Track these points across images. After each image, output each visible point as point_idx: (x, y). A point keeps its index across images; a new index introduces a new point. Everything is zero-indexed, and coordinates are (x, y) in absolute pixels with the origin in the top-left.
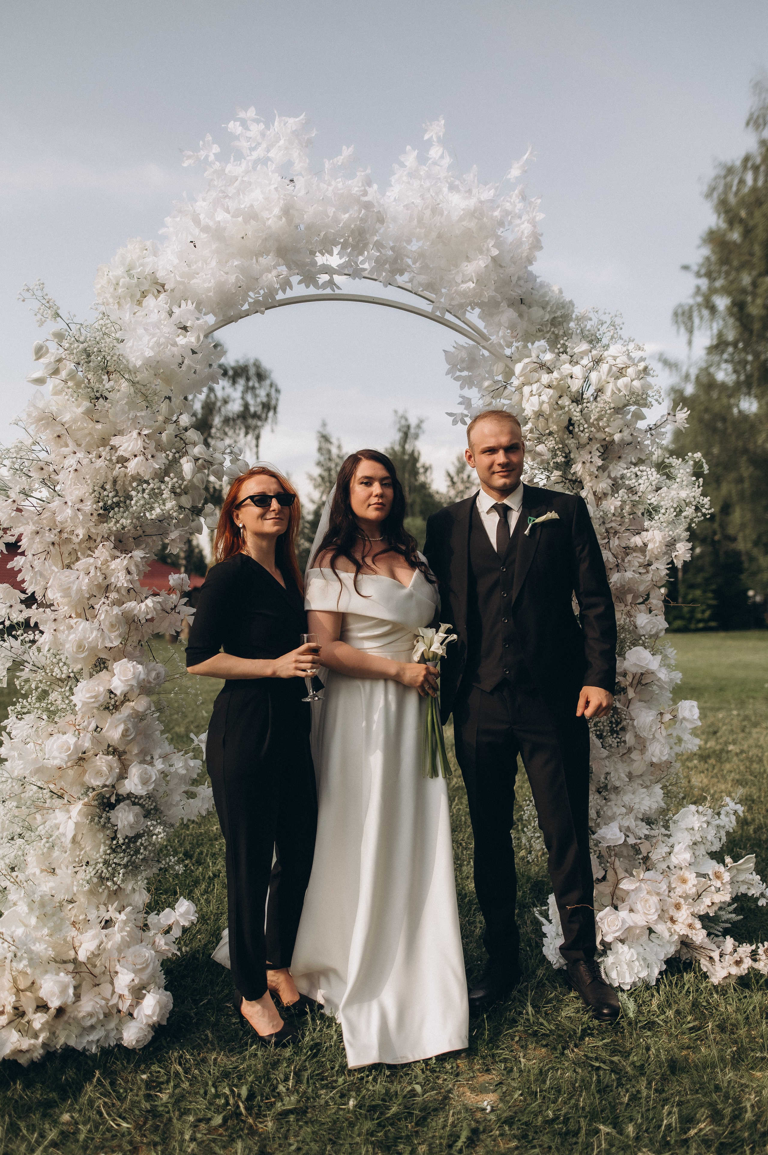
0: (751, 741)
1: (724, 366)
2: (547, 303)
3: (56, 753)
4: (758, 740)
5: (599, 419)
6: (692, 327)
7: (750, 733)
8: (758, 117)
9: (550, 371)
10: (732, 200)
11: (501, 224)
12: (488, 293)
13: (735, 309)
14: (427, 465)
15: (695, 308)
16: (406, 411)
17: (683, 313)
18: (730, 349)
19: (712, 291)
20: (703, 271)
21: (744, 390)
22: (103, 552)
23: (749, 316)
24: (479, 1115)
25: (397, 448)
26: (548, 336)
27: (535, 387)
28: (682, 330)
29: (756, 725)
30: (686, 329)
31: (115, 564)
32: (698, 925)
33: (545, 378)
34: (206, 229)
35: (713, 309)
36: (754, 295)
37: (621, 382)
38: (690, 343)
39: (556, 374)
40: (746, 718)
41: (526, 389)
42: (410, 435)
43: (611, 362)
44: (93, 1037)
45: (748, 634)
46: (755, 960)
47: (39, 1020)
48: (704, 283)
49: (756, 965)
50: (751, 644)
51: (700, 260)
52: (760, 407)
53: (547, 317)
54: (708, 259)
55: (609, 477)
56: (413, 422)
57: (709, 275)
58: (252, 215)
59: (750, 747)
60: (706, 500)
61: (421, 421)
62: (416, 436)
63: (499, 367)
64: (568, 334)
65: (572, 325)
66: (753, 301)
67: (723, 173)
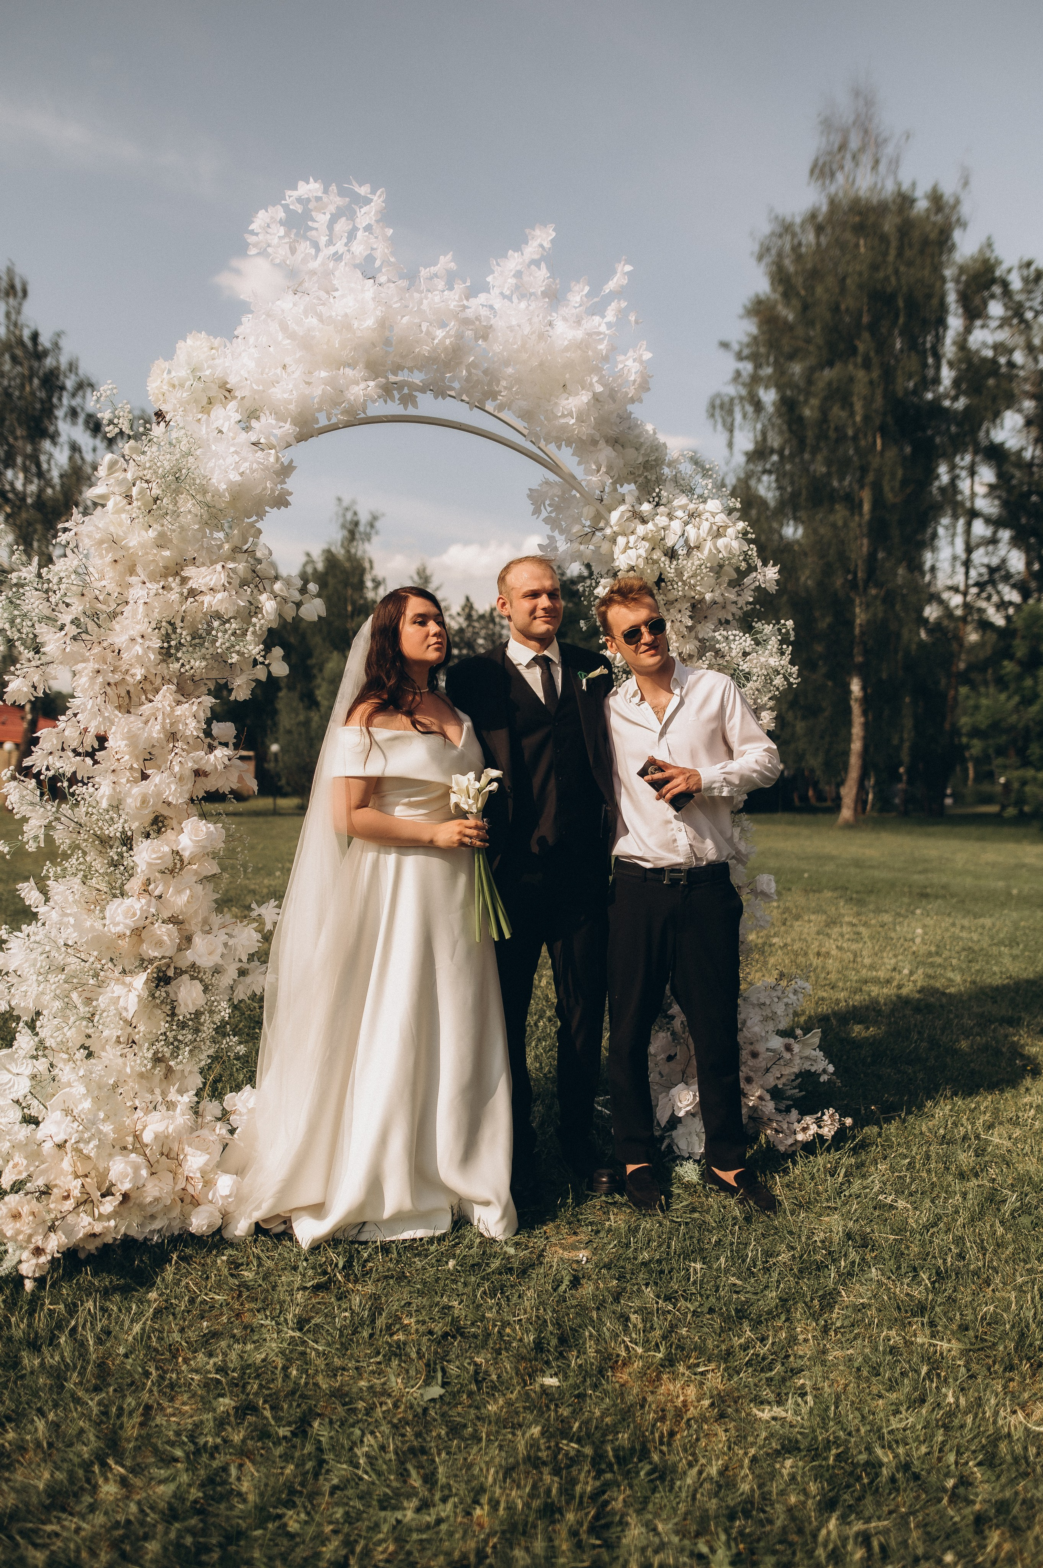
0: (794, 934)
1: (765, 478)
2: (641, 444)
3: (119, 918)
4: (801, 933)
5: (694, 576)
6: (732, 424)
7: (791, 926)
8: (824, 164)
9: (644, 521)
10: (790, 266)
11: (606, 359)
12: (585, 431)
13: (784, 409)
14: (380, 578)
15: (737, 401)
16: (354, 502)
17: (722, 406)
18: (775, 458)
19: (755, 379)
20: (746, 352)
21: (789, 511)
22: (165, 696)
23: (800, 419)
24: (575, 1266)
25: (339, 552)
26: (640, 480)
27: (632, 539)
28: (720, 427)
29: (797, 917)
30: (724, 425)
31: (179, 711)
32: (768, 1097)
33: (641, 529)
34: (292, 336)
35: (758, 406)
36: (808, 394)
37: (721, 542)
38: (730, 445)
39: (650, 526)
40: (787, 910)
41: (621, 540)
42: (357, 536)
43: (711, 519)
44: (157, 1225)
45: (778, 816)
46: (820, 1127)
47: (108, 1206)
48: (747, 367)
49: (820, 1132)
50: (779, 829)
51: (745, 339)
52: (806, 535)
53: (641, 460)
54: (755, 338)
55: (696, 638)
56: (364, 518)
57: (756, 359)
58: (345, 325)
59: (793, 940)
60: (795, 669)
61: (375, 518)
62: (368, 537)
63: (588, 512)
64: (660, 481)
65: (666, 470)
66: (806, 401)
67: (778, 230)
